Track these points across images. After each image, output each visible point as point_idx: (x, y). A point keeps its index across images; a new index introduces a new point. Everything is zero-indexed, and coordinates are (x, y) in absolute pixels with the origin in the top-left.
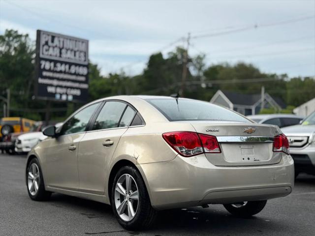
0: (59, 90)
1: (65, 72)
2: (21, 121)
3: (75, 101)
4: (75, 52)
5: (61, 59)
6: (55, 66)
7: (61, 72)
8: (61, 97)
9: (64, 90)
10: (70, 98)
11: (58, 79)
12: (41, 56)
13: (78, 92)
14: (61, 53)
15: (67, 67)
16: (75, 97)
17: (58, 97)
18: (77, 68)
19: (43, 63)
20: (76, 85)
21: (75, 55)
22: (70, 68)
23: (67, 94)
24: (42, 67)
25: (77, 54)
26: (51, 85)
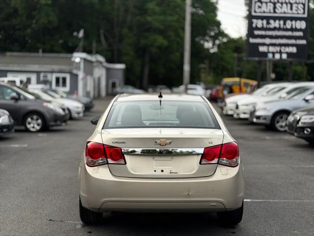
0: (272, 49)
1: (279, 29)
2: (240, 82)
3: (290, 59)
4: (291, 4)
5: (276, 15)
6: (268, 23)
7: (275, 29)
8: (274, 56)
9: (278, 49)
10: (284, 56)
11: (271, 37)
12: (253, 14)
13: (294, 50)
14: (275, 8)
15: (282, 22)
16: (290, 55)
17: (270, 56)
18: (294, 22)
19: (255, 21)
20: (293, 41)
21: (291, 9)
22: (285, 24)
23: (281, 53)
24: (254, 25)
25: (294, 6)
26: (264, 44)
